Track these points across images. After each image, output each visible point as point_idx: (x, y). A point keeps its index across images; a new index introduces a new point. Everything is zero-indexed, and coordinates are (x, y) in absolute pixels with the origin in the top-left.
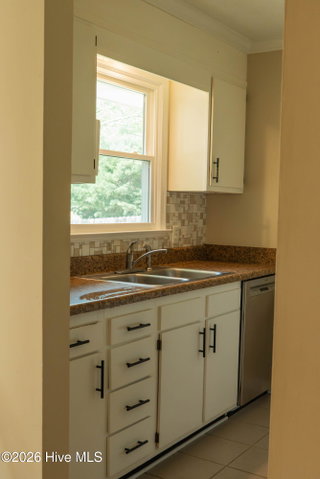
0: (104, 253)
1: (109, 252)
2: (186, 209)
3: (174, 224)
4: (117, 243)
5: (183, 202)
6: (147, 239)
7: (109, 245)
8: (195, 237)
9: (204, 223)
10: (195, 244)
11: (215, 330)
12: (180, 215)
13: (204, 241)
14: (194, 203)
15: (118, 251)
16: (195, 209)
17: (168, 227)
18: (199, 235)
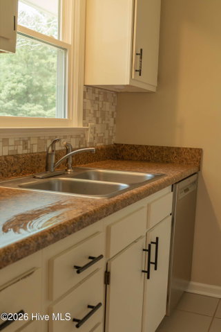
0: (20, 152)
1: (25, 151)
2: (100, 106)
3: (90, 121)
4: (34, 141)
5: (97, 99)
6: (65, 137)
7: (25, 143)
8: (107, 137)
9: (115, 123)
10: (107, 143)
11: (157, 243)
12: (95, 111)
13: (114, 140)
14: (107, 101)
15: (35, 150)
16: (108, 107)
17: (84, 125)
18: (111, 134)
